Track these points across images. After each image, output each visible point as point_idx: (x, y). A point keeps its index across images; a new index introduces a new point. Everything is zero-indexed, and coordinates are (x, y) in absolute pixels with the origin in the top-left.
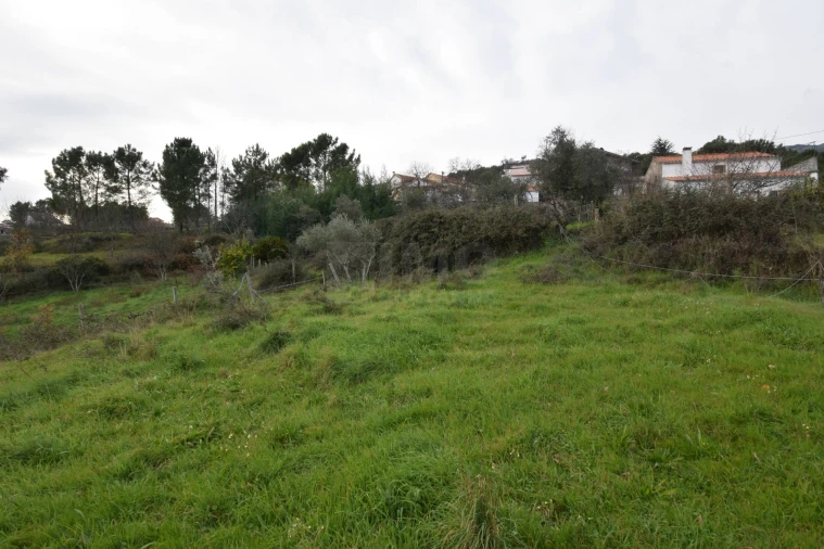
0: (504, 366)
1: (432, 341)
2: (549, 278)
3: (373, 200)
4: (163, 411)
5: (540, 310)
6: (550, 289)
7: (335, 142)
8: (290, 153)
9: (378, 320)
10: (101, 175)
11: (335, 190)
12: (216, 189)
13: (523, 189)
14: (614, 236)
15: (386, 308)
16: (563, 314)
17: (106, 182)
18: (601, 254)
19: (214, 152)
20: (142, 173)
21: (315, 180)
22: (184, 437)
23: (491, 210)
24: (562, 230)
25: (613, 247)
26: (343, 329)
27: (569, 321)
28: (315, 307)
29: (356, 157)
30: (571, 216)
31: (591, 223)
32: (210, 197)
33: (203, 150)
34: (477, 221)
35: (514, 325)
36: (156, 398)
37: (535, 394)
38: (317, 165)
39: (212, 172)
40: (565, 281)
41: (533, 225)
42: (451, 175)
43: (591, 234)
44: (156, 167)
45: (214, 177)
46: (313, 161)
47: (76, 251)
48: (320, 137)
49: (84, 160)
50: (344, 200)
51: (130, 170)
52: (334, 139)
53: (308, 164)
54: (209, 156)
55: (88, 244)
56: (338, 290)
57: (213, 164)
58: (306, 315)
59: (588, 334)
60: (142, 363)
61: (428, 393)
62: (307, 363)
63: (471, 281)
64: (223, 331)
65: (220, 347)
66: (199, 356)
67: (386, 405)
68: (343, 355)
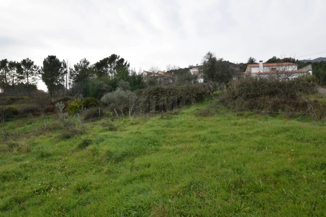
0: (183, 153)
1: (154, 142)
2: (205, 114)
3: (135, 82)
5: (201, 127)
6: (205, 119)
7: (118, 58)
8: (99, 62)
9: (131, 133)
10: (15, 71)
11: (119, 78)
12: (67, 77)
13: (196, 77)
14: (232, 96)
15: (136, 128)
16: (210, 129)
17: (17, 74)
18: (227, 104)
19: (66, 61)
20: (33, 70)
21: (110, 73)
23: (182, 86)
24: (211, 94)
25: (231, 101)
26: (116, 137)
27: (212, 132)
28: (105, 128)
29: (127, 64)
30: (215, 88)
31: (223, 91)
32: (64, 81)
33: (61, 60)
34: (177, 90)
35: (189, 134)
37: (194, 165)
38: (111, 67)
39: (65, 70)
40: (212, 115)
41: (200, 92)
42: (168, 72)
43: (223, 96)
44: (40, 68)
45: (66, 72)
46: (109, 65)
47: (3, 105)
48: (112, 55)
49: (7, 65)
50: (122, 82)
51: (29, 69)
52: (118, 56)
53: (107, 67)
54: (64, 63)
55: (9, 101)
56: (118, 120)
57: (65, 66)
58: (101, 131)
59: (219, 138)
60: (23, 155)
61: (149, 166)
62: (97, 153)
63: (174, 116)
64: (63, 139)
65: (61, 146)
66: (50, 151)
67: (129, 171)
68: (113, 149)
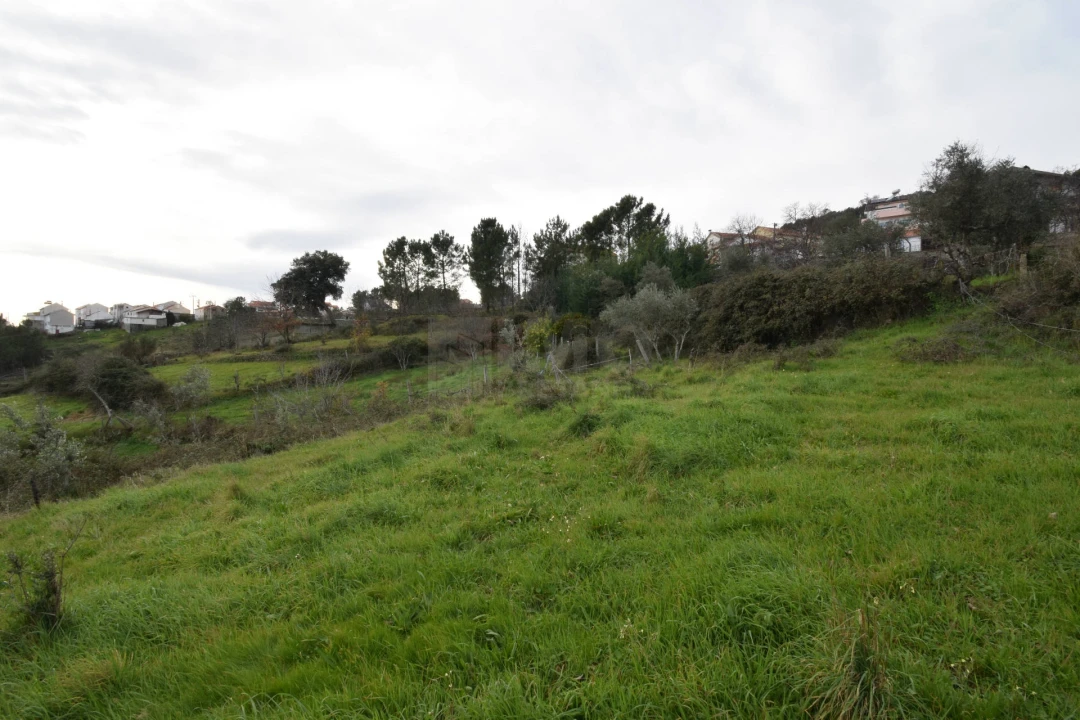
0: (879, 472)
1: (770, 434)
2: (944, 355)
3: (685, 266)
4: (483, 486)
5: (931, 398)
6: (948, 370)
7: (640, 203)
8: (591, 221)
9: (699, 405)
10: (421, 261)
11: (640, 257)
12: (519, 266)
13: (897, 235)
14: (1056, 292)
15: (708, 391)
16: (972, 406)
17: (425, 268)
18: (1032, 320)
19: (517, 229)
20: (454, 256)
21: (618, 248)
22: (505, 515)
23: (848, 266)
24: (963, 287)
25: (1054, 309)
26: (657, 414)
27: (981, 416)
28: (624, 388)
29: (664, 217)
30: (980, 269)
31: (1015, 277)
32: (513, 275)
33: (506, 228)
34: (827, 281)
35: (892, 419)
36: (477, 473)
37: (931, 512)
38: (621, 232)
39: (515, 250)
40: (971, 358)
41: (916, 283)
42: (787, 227)
43: (1015, 292)
44: (466, 250)
45: (517, 255)
46: (616, 228)
47: (403, 333)
48: (623, 200)
49: (407, 249)
50: (651, 268)
51: (444, 255)
52: (638, 200)
53: (610, 231)
54: (513, 233)
55: (412, 325)
56: (647, 369)
57: (516, 241)
58: (614, 397)
59: (1016, 435)
60: (463, 439)
61: (771, 497)
62: (619, 449)
63: (821, 360)
64: (532, 411)
65: (530, 427)
66: (512, 435)
67: (715, 504)
68: (661, 443)
